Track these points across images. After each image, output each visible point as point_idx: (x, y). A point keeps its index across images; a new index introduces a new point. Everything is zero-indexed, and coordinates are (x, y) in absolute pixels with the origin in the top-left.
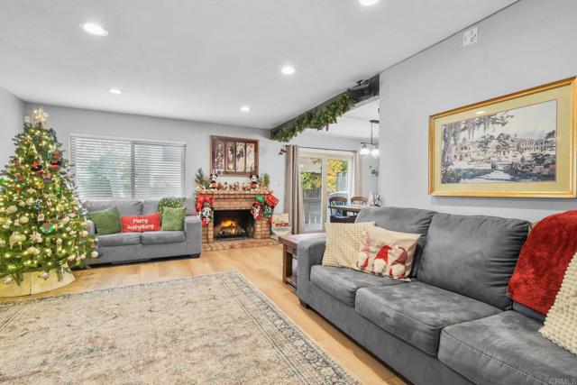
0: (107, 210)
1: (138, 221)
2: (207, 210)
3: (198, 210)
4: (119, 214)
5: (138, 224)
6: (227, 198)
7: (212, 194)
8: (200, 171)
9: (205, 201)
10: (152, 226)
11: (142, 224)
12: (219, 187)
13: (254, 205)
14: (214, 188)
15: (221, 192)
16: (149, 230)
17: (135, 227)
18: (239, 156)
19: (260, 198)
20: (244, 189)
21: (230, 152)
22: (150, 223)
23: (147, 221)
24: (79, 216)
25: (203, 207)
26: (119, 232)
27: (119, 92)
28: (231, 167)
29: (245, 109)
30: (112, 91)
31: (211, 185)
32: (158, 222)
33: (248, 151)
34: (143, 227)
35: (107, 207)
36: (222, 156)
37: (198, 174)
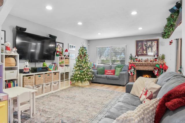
0: (101, 68)
1: (109, 72)
2: (133, 69)
3: (129, 69)
4: (104, 69)
5: (109, 73)
6: (142, 65)
7: (135, 64)
8: (131, 55)
9: (132, 66)
10: (112, 74)
11: (110, 72)
12: (139, 61)
13: (155, 69)
14: (137, 61)
15: (139, 63)
16: (111, 75)
17: (107, 73)
18: (148, 47)
19: (157, 66)
20: (151, 61)
21: (144, 46)
22: (112, 73)
23: (111, 72)
24: (89, 68)
25: (131, 68)
26: (104, 74)
27: (100, 34)
28: (145, 52)
29: (140, 29)
30: (98, 34)
31: (135, 60)
32: (114, 72)
33: (153, 45)
34: (110, 73)
35: (102, 67)
36: (141, 48)
37: (130, 56)
